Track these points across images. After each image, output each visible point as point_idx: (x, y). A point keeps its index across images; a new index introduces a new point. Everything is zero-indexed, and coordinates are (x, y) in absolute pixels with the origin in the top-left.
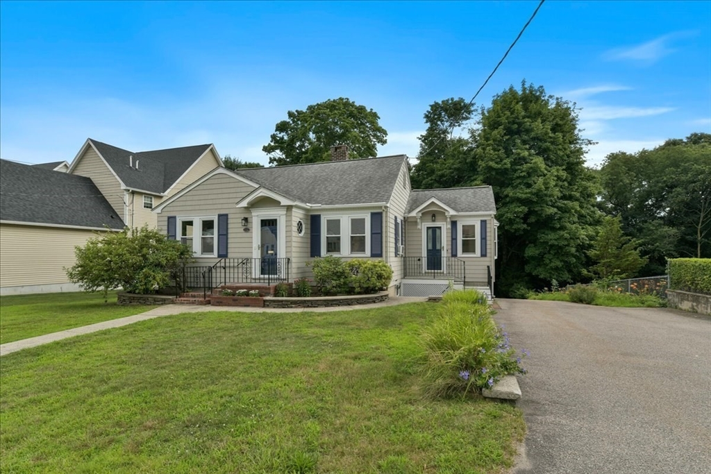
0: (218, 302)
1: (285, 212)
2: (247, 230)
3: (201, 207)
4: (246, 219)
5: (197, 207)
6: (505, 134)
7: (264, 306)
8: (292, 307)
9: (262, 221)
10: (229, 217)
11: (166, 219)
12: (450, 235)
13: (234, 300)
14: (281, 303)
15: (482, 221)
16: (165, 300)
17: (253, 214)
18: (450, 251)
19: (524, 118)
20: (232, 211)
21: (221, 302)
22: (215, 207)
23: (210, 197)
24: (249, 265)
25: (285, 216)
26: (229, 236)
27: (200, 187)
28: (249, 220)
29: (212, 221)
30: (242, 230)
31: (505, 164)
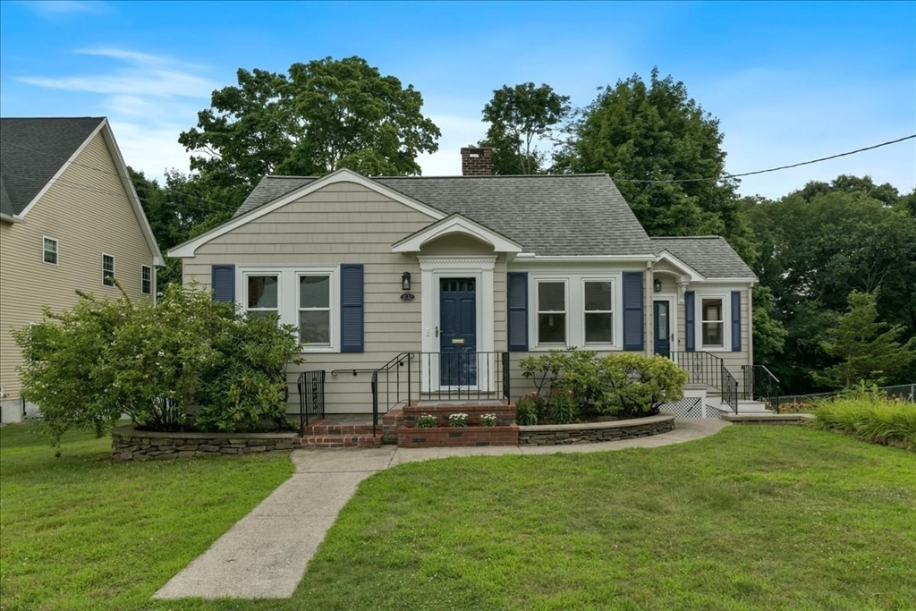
0: (416, 441)
1: (492, 266)
2: (408, 297)
3: (298, 249)
4: (407, 276)
5: (289, 249)
6: (637, 154)
7: (520, 443)
8: (571, 443)
9: (443, 281)
10: (367, 269)
11: (209, 270)
12: (683, 315)
13: (454, 434)
14: (552, 436)
15: (733, 293)
16: (274, 442)
17: (423, 266)
18: (683, 342)
19: (662, 129)
20: (373, 259)
21: (423, 440)
22: (335, 249)
23: (319, 228)
24: (414, 367)
25: (491, 274)
26: (367, 308)
27: (296, 207)
28: (413, 278)
29: (325, 279)
30: (397, 298)
31: (641, 202)
